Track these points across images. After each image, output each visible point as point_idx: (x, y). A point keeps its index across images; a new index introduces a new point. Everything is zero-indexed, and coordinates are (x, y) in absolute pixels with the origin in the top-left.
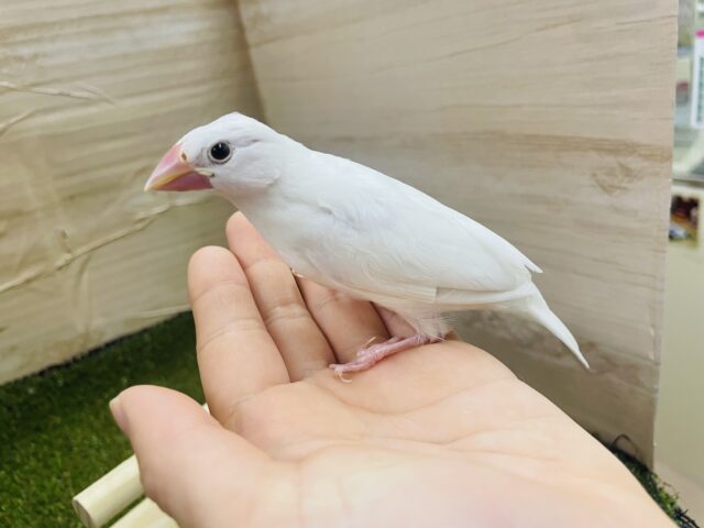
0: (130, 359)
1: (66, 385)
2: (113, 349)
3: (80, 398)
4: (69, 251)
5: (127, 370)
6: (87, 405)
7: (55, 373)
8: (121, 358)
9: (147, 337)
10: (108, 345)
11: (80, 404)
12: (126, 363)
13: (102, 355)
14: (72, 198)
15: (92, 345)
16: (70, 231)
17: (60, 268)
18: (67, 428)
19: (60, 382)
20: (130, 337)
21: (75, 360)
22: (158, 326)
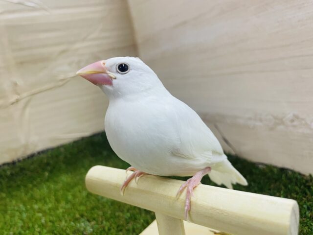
0: (51, 162)
1: (12, 174)
2: (42, 156)
3: (19, 182)
4: (19, 94)
5: (49, 168)
6: (22, 187)
7: (6, 167)
8: (45, 161)
9: (62, 150)
10: (39, 153)
11: (19, 186)
12: (48, 164)
13: (35, 158)
14: (22, 63)
15: (29, 152)
16: (20, 82)
17: (13, 104)
18: (8, 200)
19: (9, 173)
20: (52, 149)
21: (19, 161)
22: (69, 144)
